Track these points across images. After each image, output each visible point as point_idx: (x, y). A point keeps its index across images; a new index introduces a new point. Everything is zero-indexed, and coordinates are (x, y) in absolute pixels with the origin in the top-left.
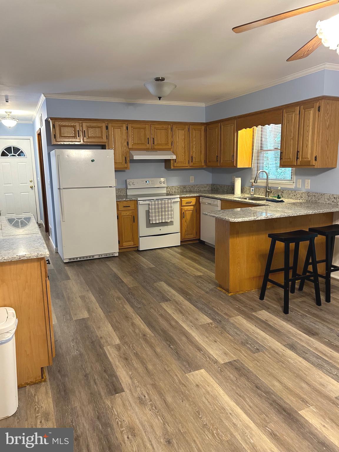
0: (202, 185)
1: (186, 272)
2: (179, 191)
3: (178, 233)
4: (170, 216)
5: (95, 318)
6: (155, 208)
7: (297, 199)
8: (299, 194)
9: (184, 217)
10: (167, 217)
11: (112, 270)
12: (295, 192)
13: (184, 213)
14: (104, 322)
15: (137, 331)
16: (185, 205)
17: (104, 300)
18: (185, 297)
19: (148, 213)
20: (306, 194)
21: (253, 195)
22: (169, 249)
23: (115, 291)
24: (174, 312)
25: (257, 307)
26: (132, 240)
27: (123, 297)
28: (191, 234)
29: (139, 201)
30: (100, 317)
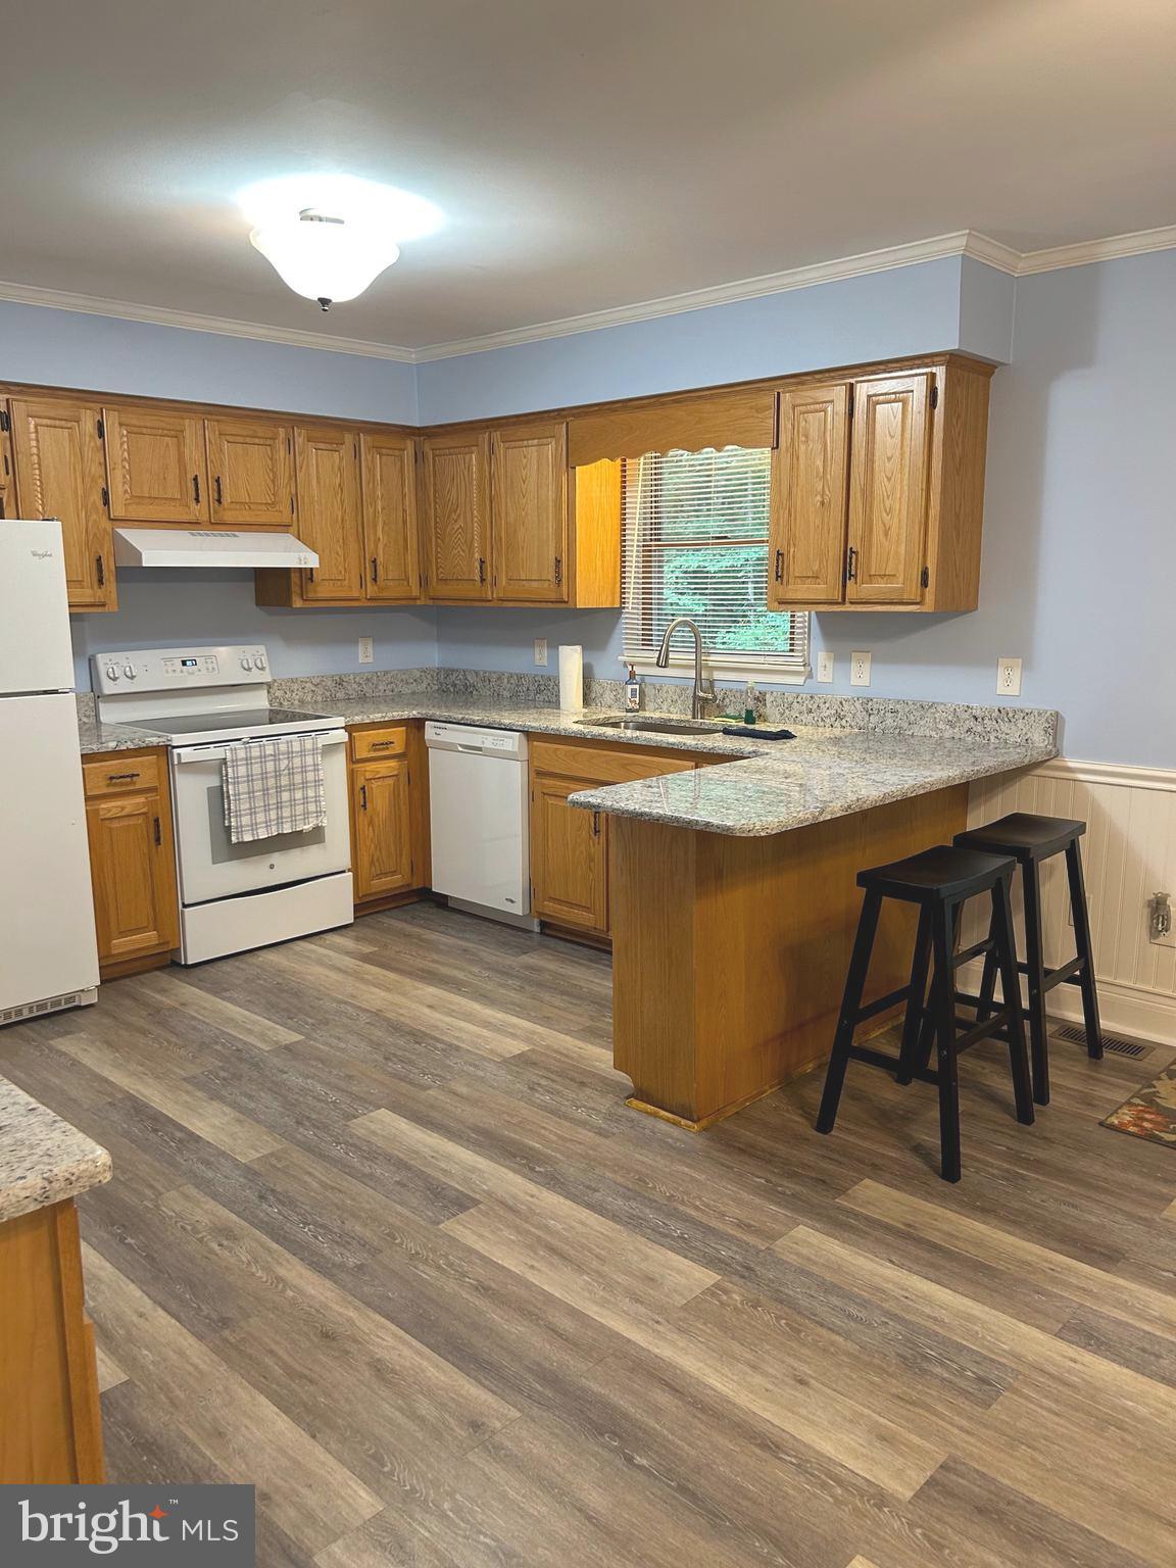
0: (404, 672)
1: (458, 1048)
2: (319, 698)
3: (343, 872)
4: (312, 807)
5: (168, 1379)
6: (250, 778)
7: (822, 724)
8: (827, 705)
9: (364, 806)
10: (299, 809)
11: (106, 1081)
12: (812, 697)
13: (363, 788)
14: (226, 1388)
15: (425, 1407)
16: (365, 755)
17: (153, 1259)
18: (526, 1171)
19: (219, 800)
20: (858, 706)
21: (637, 711)
22: (313, 947)
23: (187, 1197)
24: (530, 1262)
25: (831, 1166)
26: (151, 926)
27: (243, 1222)
28: (394, 873)
29: (176, 751)
30: (191, 1369)
